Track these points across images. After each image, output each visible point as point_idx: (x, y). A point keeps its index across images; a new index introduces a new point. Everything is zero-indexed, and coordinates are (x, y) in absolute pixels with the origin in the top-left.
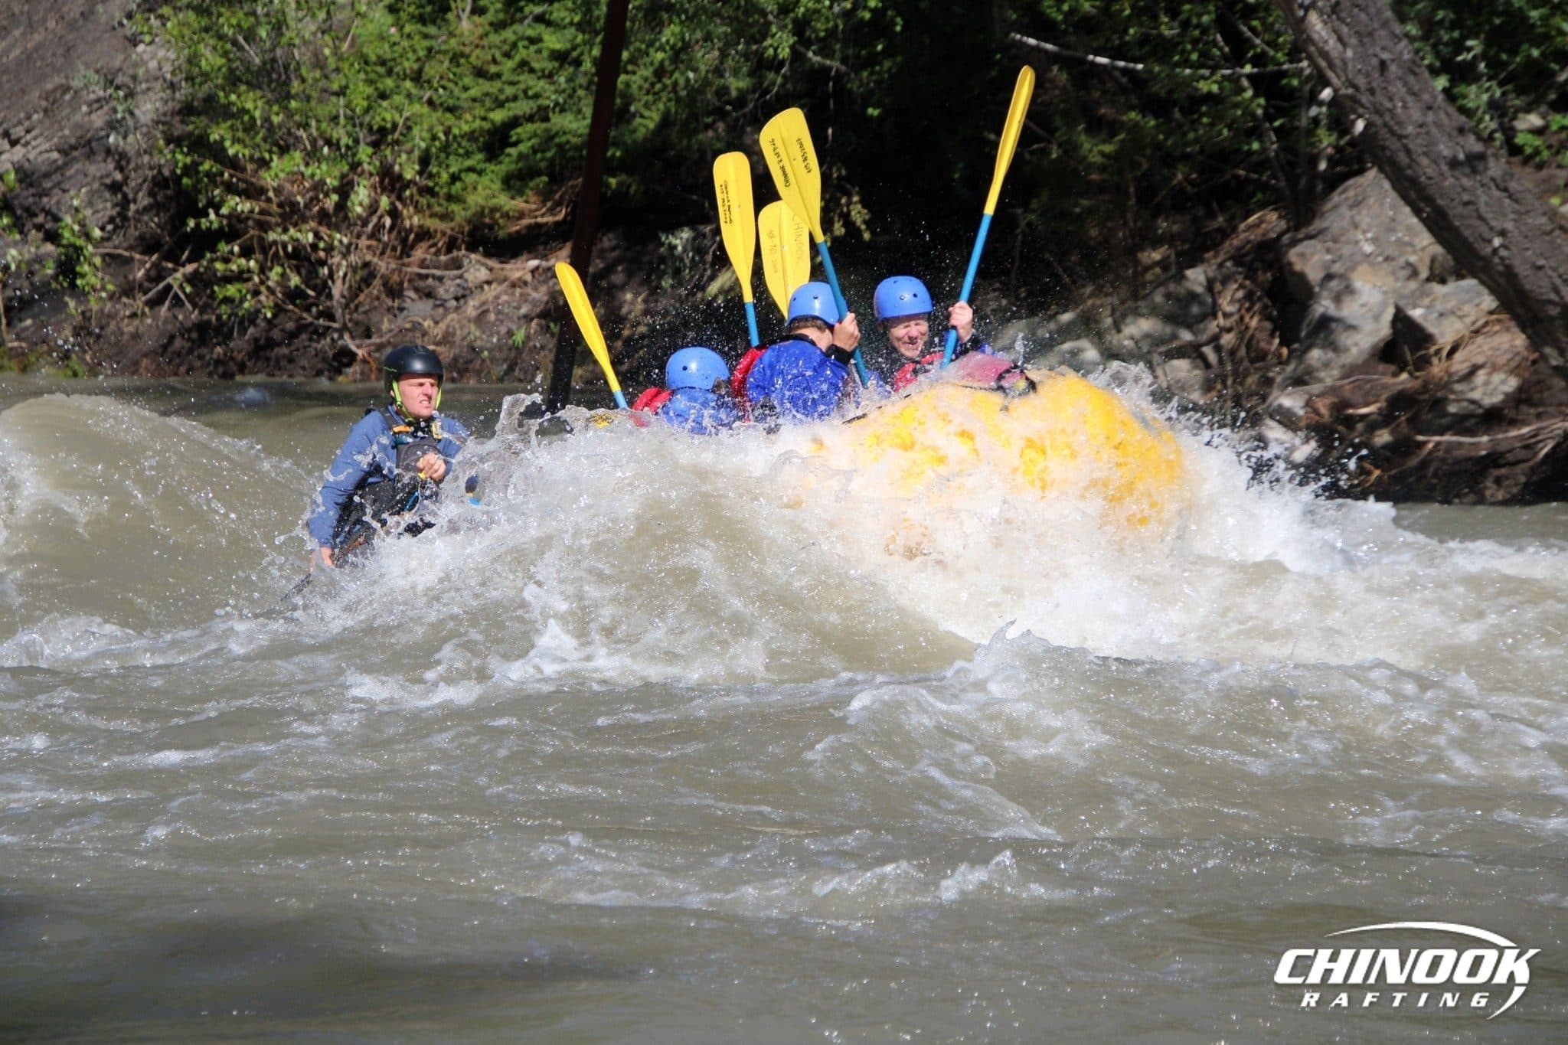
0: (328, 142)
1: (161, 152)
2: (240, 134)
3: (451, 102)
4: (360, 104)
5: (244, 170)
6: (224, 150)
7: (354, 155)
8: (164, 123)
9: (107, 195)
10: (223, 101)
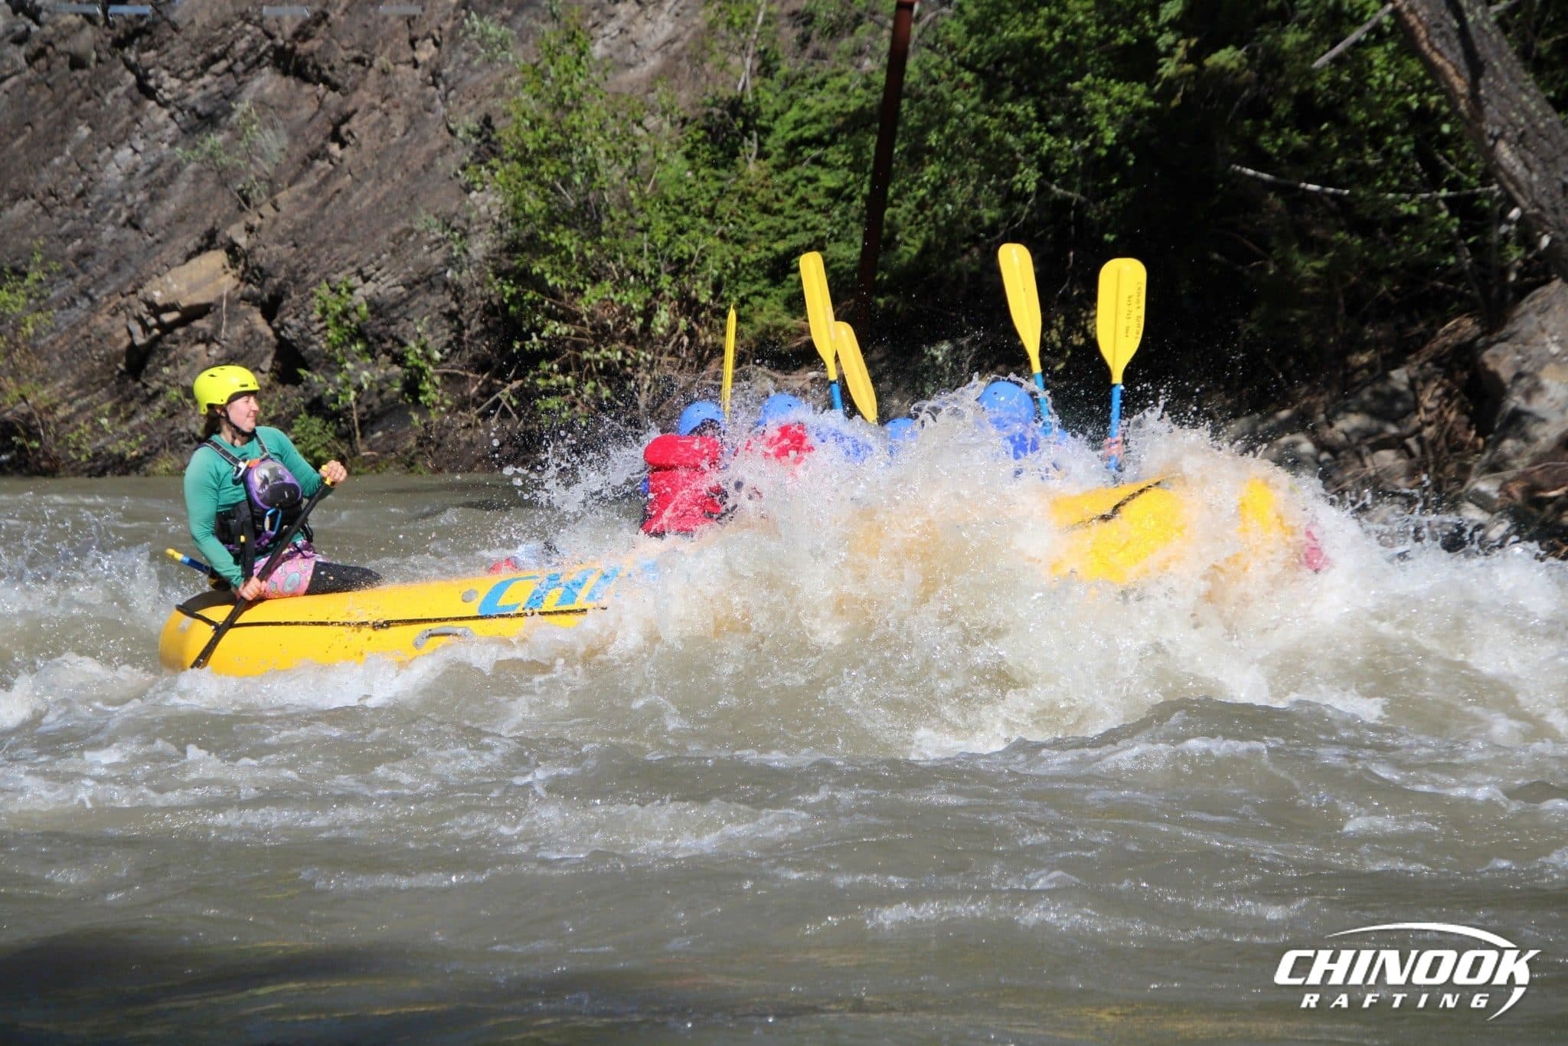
0: (634, 273)
1: (491, 284)
2: (558, 267)
3: (740, 235)
4: (661, 238)
5: (561, 298)
6: (545, 281)
7: (656, 283)
8: (493, 259)
9: (445, 322)
10: (544, 239)
